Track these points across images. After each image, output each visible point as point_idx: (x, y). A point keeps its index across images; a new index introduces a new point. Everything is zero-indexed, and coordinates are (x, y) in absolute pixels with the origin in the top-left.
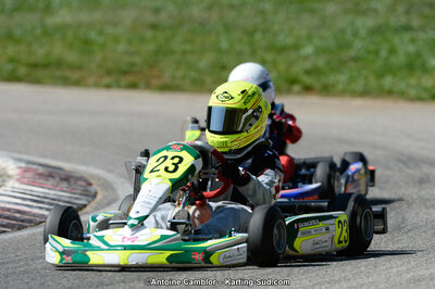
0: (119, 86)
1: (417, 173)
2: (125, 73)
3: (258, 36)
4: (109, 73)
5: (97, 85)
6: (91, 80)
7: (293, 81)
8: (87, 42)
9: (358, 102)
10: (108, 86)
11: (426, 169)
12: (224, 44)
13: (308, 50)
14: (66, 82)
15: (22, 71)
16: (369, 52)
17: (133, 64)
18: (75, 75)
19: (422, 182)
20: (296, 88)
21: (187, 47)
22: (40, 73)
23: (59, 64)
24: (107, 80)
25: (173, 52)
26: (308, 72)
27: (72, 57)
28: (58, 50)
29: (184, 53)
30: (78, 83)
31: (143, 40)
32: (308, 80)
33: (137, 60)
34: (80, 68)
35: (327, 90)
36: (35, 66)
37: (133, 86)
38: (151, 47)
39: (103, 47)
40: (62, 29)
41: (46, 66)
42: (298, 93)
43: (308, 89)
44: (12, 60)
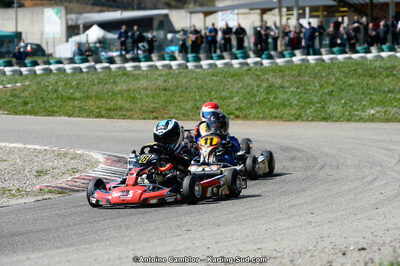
1: (290, 155)
2: (152, 112)
3: (213, 93)
4: (144, 112)
5: (139, 118)
6: (136, 116)
7: (230, 114)
8: (134, 98)
9: (261, 122)
10: (145, 119)
11: (295, 153)
13: (236, 99)
14: (124, 117)
15: (103, 112)
16: (265, 99)
17: (155, 108)
18: (129, 114)
19: (293, 159)
21: (181, 99)
22: (112, 113)
23: (121, 108)
24: (143, 116)
25: (173, 102)
26: (237, 109)
27: (127, 105)
28: (120, 102)
29: (179, 102)
30: (129, 118)
31: (159, 95)
32: (237, 113)
34: (131, 110)
35: (246, 117)
36: (110, 110)
38: (163, 99)
39: (141, 100)
40: (120, 92)
41: (114, 110)
44: (99, 108)
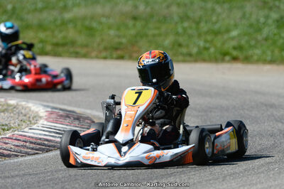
0: (112, 58)
2: (116, 49)
3: (202, 24)
4: (106, 49)
5: (97, 57)
6: (94, 54)
7: (225, 54)
8: (91, 29)
9: (268, 67)
10: (105, 58)
12: (180, 30)
13: (234, 33)
14: (77, 55)
15: (49, 48)
16: (275, 35)
17: (121, 43)
18: (83, 51)
20: (227, 58)
21: (157, 32)
22: (60, 49)
23: (73, 43)
24: (104, 54)
25: (147, 36)
26: (235, 48)
27: (81, 39)
28: (72, 34)
29: (154, 36)
30: (85, 56)
31: (127, 27)
32: (235, 53)
33: (124, 40)
34: (86, 46)
35: (247, 60)
36: (57, 45)
37: (121, 58)
38: (133, 32)
39: (101, 32)
40: (72, 21)
41: (64, 45)
42: (229, 62)
43: (235, 59)
44: (41, 41)
